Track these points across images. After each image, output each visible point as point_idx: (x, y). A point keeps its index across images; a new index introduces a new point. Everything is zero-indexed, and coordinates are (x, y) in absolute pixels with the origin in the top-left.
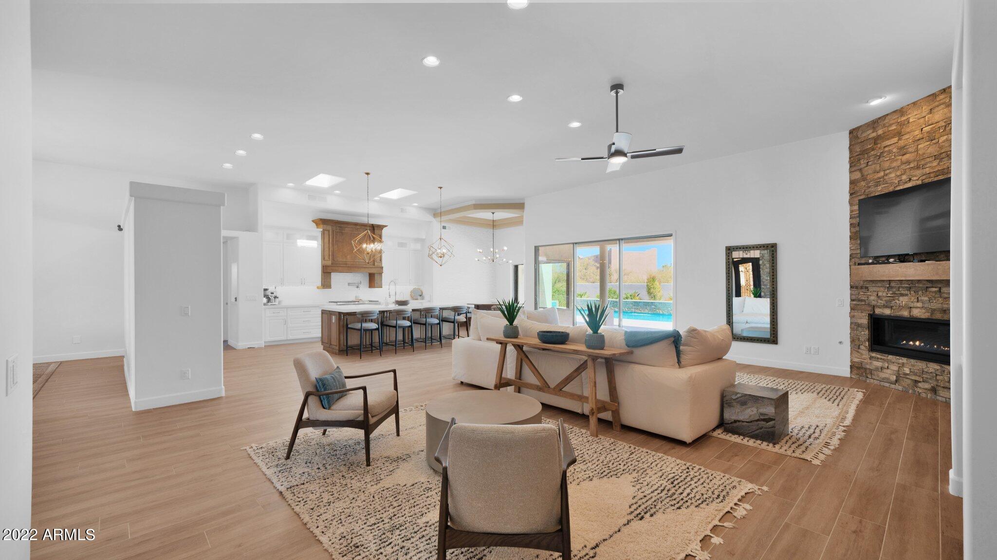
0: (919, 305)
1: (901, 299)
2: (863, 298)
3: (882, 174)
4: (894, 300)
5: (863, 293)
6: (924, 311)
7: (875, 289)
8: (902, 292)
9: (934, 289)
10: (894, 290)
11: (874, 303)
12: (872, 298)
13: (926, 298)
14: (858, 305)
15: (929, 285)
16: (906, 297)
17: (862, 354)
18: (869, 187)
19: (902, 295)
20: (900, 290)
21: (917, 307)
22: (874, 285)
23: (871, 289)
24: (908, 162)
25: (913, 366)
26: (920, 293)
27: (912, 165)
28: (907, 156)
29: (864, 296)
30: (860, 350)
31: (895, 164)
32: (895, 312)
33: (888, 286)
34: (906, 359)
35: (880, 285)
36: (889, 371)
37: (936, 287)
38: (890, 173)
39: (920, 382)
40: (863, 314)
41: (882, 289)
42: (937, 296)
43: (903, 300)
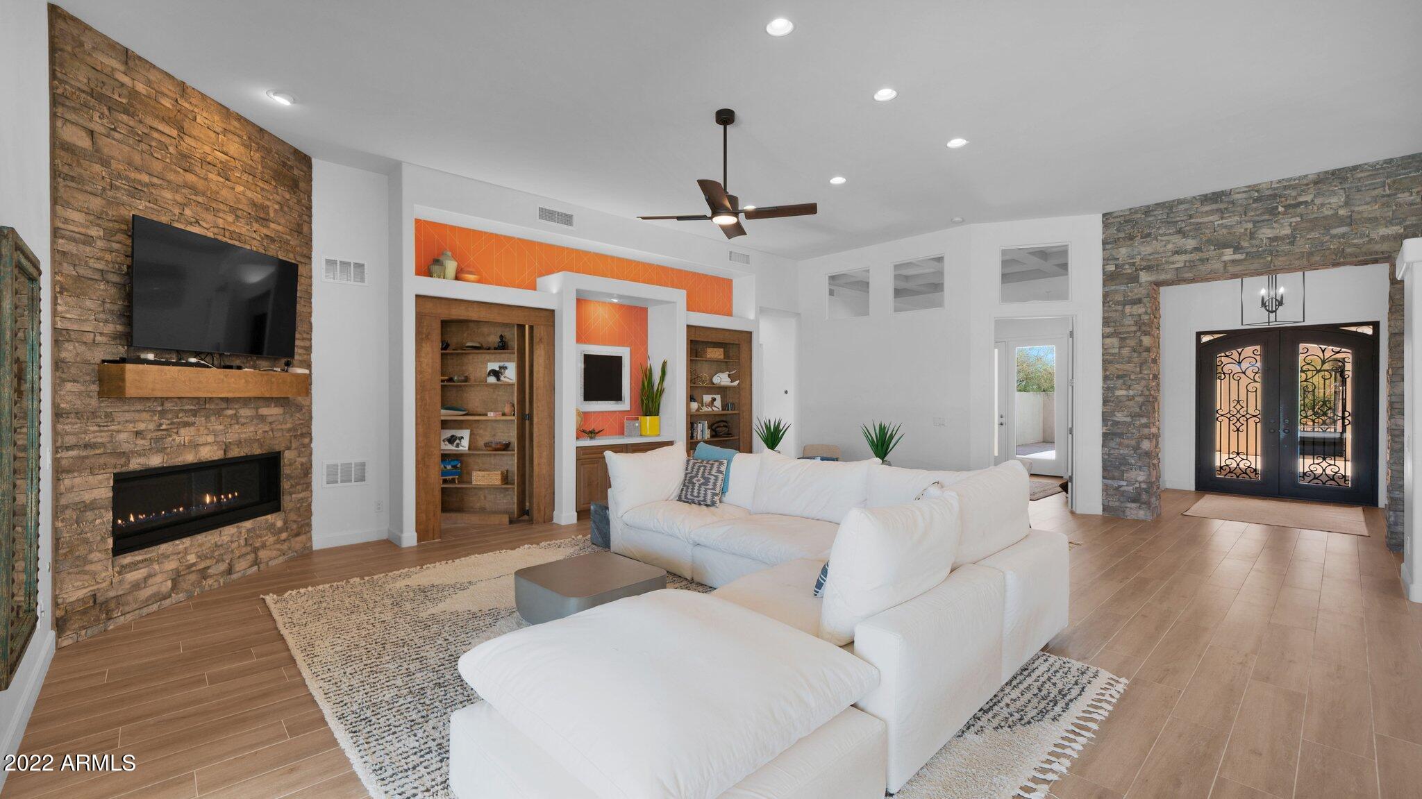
0: (210, 439)
1: (182, 431)
2: (99, 440)
3: (145, 178)
4: (170, 436)
5: (96, 428)
6: (215, 448)
7: (128, 416)
8: (186, 419)
9: (230, 412)
10: (170, 416)
11: (126, 447)
12: (123, 436)
13: (221, 427)
14: (86, 457)
15: (224, 405)
16: (192, 429)
17: (94, 575)
18: (118, 188)
19: (186, 424)
20: (180, 415)
21: (205, 444)
22: (126, 408)
23: (120, 417)
24: (193, 188)
25: (200, 545)
26: (213, 419)
27: (200, 199)
28: (190, 178)
29: (103, 434)
30: (88, 568)
31: (171, 176)
32: (171, 458)
33: (159, 409)
34: (189, 538)
35: (139, 407)
36: (158, 579)
37: (231, 409)
38: (160, 186)
39: (208, 567)
40: (100, 477)
41: (145, 416)
42: (233, 421)
43: (186, 435)
